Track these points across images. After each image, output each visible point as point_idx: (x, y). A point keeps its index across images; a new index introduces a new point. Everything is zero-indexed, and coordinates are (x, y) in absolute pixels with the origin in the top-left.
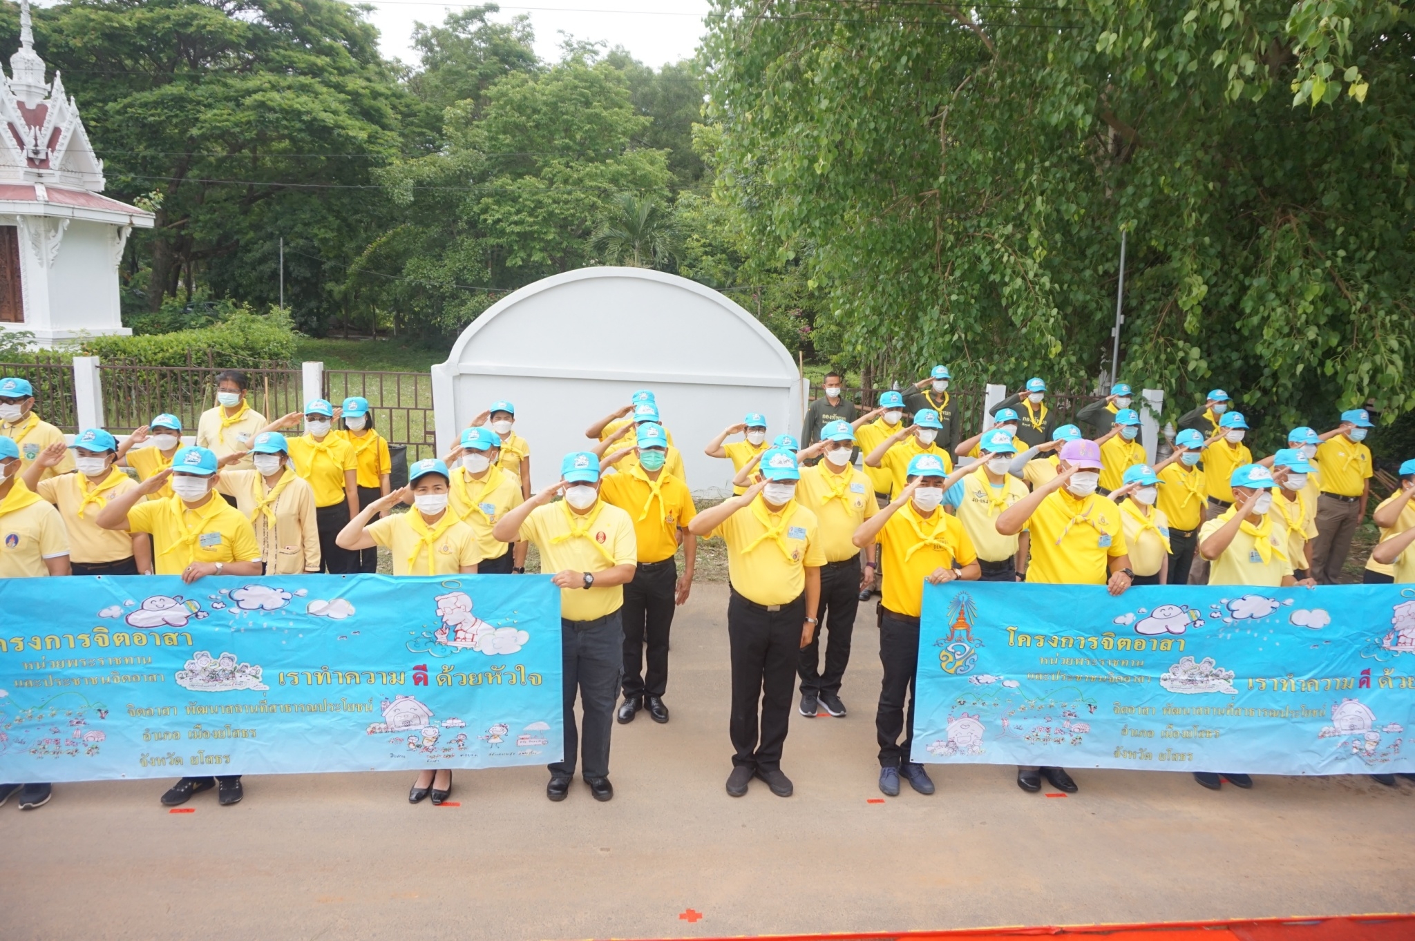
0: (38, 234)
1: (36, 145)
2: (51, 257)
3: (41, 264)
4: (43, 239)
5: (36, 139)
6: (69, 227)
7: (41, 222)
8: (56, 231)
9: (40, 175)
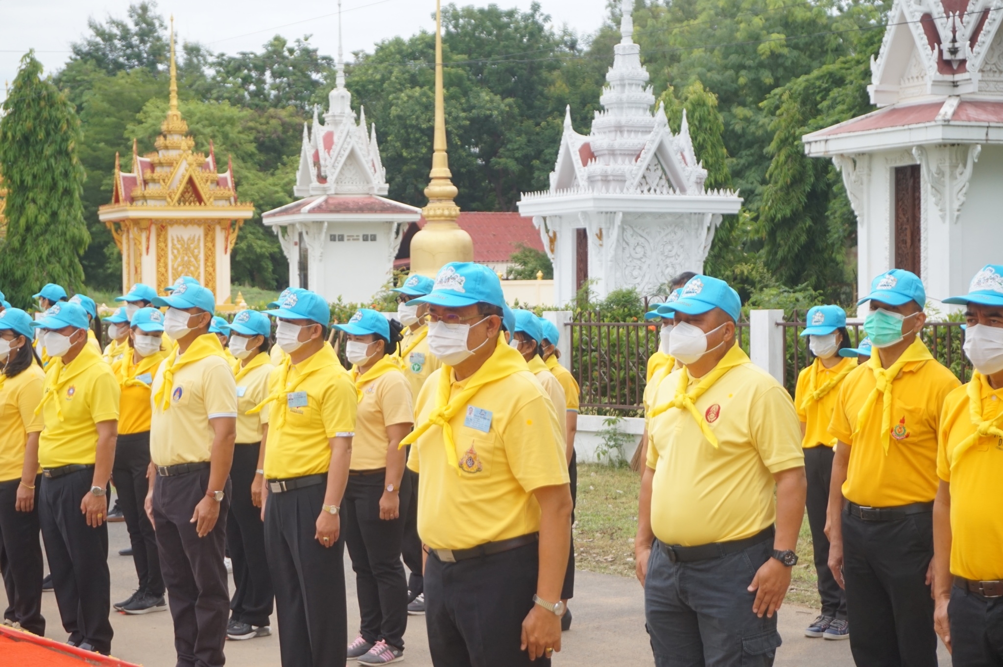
0: (941, 173)
1: (954, 40)
2: (956, 205)
3: (943, 218)
4: (947, 179)
5: (954, 31)
6: (981, 156)
7: (946, 153)
8: (965, 165)
9: (955, 84)
